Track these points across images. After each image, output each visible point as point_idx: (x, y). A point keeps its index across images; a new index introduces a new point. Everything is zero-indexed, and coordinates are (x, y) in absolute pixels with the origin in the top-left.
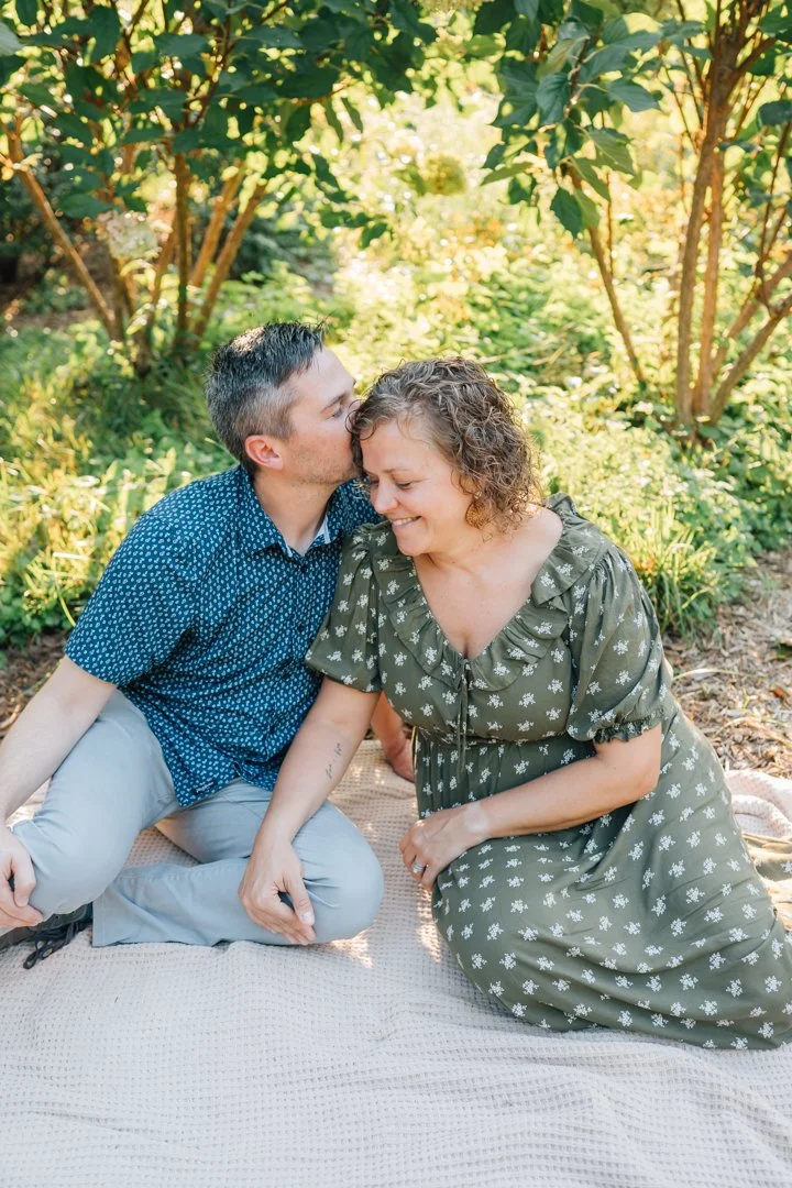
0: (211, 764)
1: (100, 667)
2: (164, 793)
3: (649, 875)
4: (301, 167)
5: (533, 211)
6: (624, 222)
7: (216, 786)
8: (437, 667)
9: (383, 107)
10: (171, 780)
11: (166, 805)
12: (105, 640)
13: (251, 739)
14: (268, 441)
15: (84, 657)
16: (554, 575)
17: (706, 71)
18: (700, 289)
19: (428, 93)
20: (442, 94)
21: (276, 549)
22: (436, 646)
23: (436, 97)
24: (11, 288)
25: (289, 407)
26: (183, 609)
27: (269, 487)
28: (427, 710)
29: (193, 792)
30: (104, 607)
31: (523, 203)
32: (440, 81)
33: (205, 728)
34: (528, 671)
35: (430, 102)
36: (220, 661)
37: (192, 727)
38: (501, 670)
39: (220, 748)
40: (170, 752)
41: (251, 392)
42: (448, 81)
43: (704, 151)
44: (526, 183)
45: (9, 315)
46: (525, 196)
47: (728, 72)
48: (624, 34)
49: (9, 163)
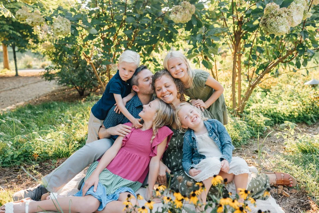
4: (150, 60)
5: (199, 65)
6: (219, 70)
9: (168, 50)
14: (136, 86)
17: (234, 40)
18: (237, 86)
19: (177, 48)
20: (180, 47)
21: (141, 106)
23: (179, 48)
24: (82, 97)
31: (196, 63)
32: (180, 45)
35: (178, 50)
42: (182, 45)
43: (235, 55)
44: (197, 59)
45: (82, 101)
46: (197, 62)
47: (238, 39)
48: (213, 28)
49: (89, 62)
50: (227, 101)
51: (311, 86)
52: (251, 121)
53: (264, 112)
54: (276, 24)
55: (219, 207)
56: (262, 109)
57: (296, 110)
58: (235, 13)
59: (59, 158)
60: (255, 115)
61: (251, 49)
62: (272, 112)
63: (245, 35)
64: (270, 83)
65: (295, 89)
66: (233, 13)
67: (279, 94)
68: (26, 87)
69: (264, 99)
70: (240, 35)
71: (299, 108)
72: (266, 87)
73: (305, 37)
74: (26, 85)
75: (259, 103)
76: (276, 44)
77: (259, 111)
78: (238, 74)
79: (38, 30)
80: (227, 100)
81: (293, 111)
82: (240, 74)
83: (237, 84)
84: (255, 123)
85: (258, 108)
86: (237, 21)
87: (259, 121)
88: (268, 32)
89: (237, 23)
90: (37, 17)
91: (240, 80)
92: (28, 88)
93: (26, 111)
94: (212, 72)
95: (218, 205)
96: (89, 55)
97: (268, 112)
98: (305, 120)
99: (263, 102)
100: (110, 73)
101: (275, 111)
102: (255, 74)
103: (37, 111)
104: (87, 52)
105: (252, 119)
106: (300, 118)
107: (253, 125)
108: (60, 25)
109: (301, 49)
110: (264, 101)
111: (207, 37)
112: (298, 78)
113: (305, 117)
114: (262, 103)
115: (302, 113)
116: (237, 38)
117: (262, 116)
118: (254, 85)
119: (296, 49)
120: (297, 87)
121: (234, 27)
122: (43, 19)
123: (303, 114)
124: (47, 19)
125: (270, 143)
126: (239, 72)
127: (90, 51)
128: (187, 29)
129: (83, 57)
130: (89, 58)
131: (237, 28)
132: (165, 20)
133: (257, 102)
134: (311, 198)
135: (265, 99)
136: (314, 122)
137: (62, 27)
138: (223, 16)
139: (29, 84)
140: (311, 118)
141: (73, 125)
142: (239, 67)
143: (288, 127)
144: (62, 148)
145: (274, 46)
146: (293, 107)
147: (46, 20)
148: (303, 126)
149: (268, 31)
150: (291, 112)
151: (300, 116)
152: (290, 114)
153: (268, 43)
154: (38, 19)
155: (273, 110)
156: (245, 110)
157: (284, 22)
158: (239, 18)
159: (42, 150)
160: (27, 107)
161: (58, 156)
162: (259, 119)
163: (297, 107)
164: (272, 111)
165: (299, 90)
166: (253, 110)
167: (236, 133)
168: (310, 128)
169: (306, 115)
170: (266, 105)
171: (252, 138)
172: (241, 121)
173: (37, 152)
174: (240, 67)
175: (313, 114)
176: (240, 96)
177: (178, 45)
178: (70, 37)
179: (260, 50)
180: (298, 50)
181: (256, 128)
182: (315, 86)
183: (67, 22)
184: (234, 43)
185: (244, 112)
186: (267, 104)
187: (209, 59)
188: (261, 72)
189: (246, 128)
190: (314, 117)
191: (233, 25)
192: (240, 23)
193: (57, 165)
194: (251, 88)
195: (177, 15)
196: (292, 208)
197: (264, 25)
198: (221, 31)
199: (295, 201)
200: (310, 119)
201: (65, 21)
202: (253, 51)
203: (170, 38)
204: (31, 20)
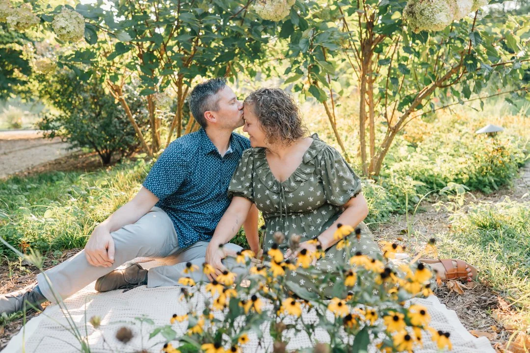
0: (191, 234)
1: (155, 190)
2: (174, 241)
3: (345, 253)
5: (304, 95)
7: (193, 243)
8: (272, 187)
10: (177, 235)
11: (175, 247)
12: (157, 181)
13: (206, 224)
14: (212, 113)
15: (149, 186)
16: (310, 153)
17: (361, 55)
20: (273, 73)
21: (215, 153)
22: (272, 180)
23: (271, 74)
25: (218, 101)
26: (183, 172)
27: (212, 132)
28: (268, 202)
29: (184, 244)
30: (157, 170)
31: (300, 92)
32: (272, 68)
33: (190, 221)
34: (302, 184)
35: (268, 76)
36: (196, 194)
37: (185, 221)
38: (293, 184)
39: (195, 228)
40: (177, 227)
41: (207, 96)
43: (363, 79)
44: (300, 86)
45: (107, 170)
46: (300, 89)
47: (368, 53)
48: (326, 28)
49: (118, 98)
50: (351, 157)
51: (486, 136)
52: (392, 187)
53: (413, 174)
54: (431, 10)
55: (347, 276)
56: (410, 171)
57: (465, 171)
58: (361, 9)
59: (67, 248)
60: (398, 179)
61: (390, 69)
62: (426, 174)
63: (378, 46)
64: (420, 133)
65: (462, 141)
66: (358, 7)
67: (435, 149)
68: (11, 155)
69: (412, 154)
70: (371, 45)
71: (469, 167)
72: (414, 140)
73: (477, 42)
74: (10, 152)
75: (404, 161)
76: (429, 63)
77: (405, 173)
78: (368, 115)
79: (31, 53)
80: (353, 156)
81: (460, 172)
82: (373, 112)
83: (367, 129)
84: (400, 191)
85: (404, 168)
86: (366, 21)
87: (406, 187)
88: (417, 28)
89: (365, 26)
90: (27, 14)
91: (372, 122)
92: (13, 157)
93: (9, 186)
94: (326, 108)
95: (347, 273)
96: (118, 83)
97: (419, 175)
98: (480, 187)
99: (412, 160)
100: (154, 115)
101: (431, 173)
102: (396, 112)
103: (28, 184)
104: (114, 78)
105: (394, 184)
106: (472, 183)
107: (396, 194)
108: (67, 22)
109: (470, 62)
110: (412, 157)
111: (315, 44)
112: (465, 124)
113: (480, 182)
114: (410, 160)
115: (475, 175)
116: (366, 51)
117: (409, 179)
118: (396, 127)
119: (463, 63)
120: (464, 137)
121: (361, 34)
122: (37, 18)
123: (477, 177)
124: (44, 19)
125: (426, 221)
126: (371, 108)
127: (120, 77)
128: (283, 35)
129: (107, 91)
130: (117, 90)
131: (365, 34)
132: (246, 22)
133: (401, 161)
134: (498, 293)
135: (414, 154)
136: (495, 189)
137: (70, 25)
138: (342, 14)
139: (16, 151)
140: (490, 183)
141: (91, 198)
142: (370, 102)
143: (454, 192)
144: (72, 231)
145: (426, 66)
146: (460, 167)
147: (42, 21)
148: (477, 195)
149: (418, 25)
150: (457, 175)
151: (471, 181)
152: (456, 178)
153: (416, 60)
154: (29, 19)
155: (428, 172)
156: (382, 173)
157: (443, 8)
158: (368, 17)
159: (36, 237)
160: (10, 181)
161: (63, 246)
162: (406, 184)
163: (466, 166)
164: (426, 172)
165: (468, 142)
166: (394, 171)
167: (369, 204)
168: (489, 198)
169: (481, 178)
170: (416, 164)
171: (395, 213)
172: (377, 186)
173: (26, 239)
174: (372, 101)
175: (493, 176)
176: (373, 149)
177: (269, 67)
178: (84, 52)
179: (404, 69)
180: (466, 64)
181: (401, 198)
182: (493, 134)
183: (78, 17)
184: (361, 60)
185: (381, 176)
186: (418, 162)
187: (320, 84)
188: (406, 107)
189: (385, 197)
190: (495, 181)
191: (359, 29)
192: (370, 26)
193: (62, 259)
194: (391, 133)
195: (266, 6)
196: (468, 308)
197: (411, 14)
198: (339, 37)
199: (471, 298)
200: (488, 184)
201: (74, 16)
202: (392, 71)
203: (256, 52)
204: (15, 19)
